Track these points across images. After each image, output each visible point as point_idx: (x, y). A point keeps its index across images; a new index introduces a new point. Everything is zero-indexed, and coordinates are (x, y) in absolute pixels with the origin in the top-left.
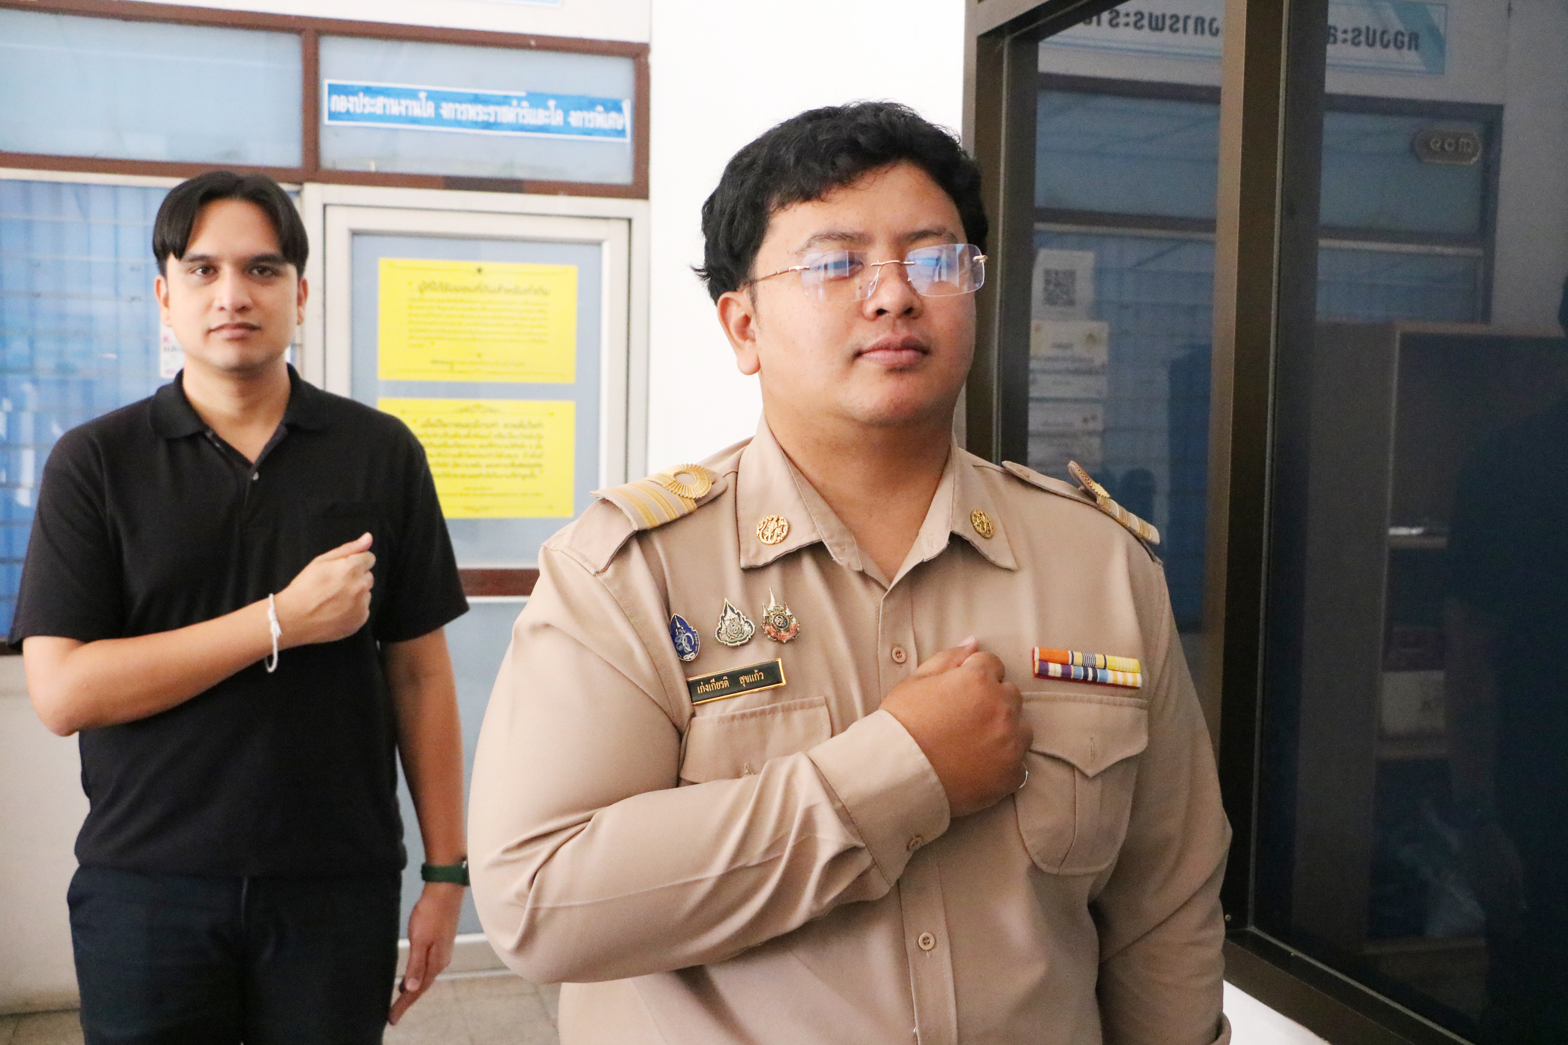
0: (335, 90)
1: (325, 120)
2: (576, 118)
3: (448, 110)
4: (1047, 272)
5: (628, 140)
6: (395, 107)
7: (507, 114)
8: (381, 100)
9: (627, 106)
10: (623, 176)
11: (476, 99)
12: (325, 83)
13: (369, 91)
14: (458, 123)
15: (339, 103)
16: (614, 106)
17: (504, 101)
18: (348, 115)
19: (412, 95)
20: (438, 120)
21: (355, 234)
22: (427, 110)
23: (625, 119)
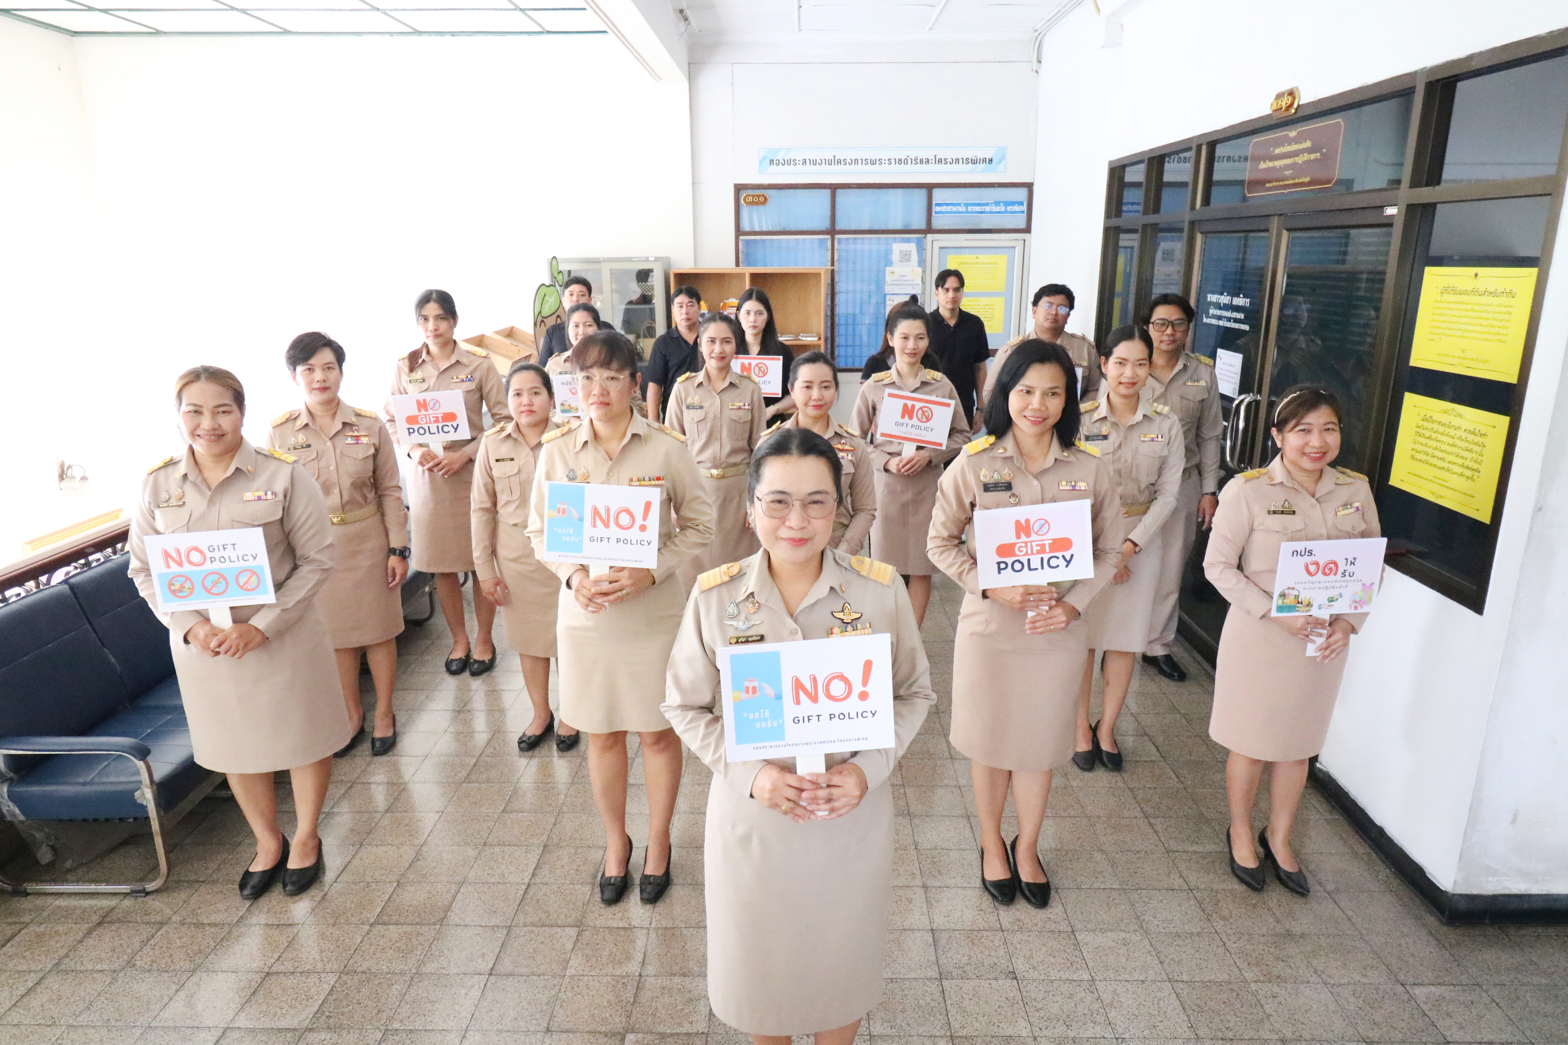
0: (938, 205)
1: (934, 214)
2: (1009, 208)
3: (970, 209)
4: (1163, 250)
5: (1025, 214)
6: (954, 209)
7: (987, 209)
8: (950, 207)
9: (1025, 204)
10: (1022, 225)
11: (979, 205)
12: (934, 203)
13: (946, 204)
14: (972, 212)
15: (938, 209)
16: (1021, 204)
17: (987, 204)
18: (940, 212)
19: (959, 205)
20: (967, 212)
21: (941, 248)
22: (964, 209)
23: (1024, 208)
